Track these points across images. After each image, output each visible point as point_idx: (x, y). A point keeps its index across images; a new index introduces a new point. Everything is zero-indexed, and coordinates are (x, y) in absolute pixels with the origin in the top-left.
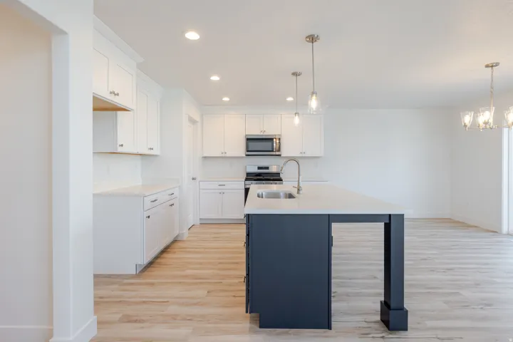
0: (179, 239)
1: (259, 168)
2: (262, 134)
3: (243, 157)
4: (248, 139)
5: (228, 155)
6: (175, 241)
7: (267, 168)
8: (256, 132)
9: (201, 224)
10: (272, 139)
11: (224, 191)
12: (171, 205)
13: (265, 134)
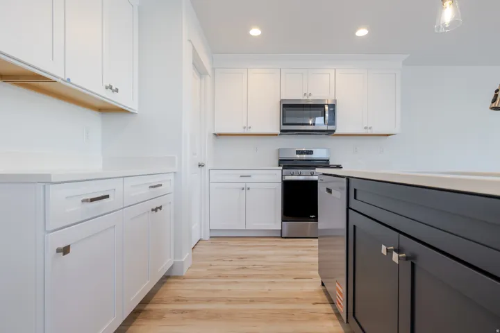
0: (174, 274)
1: (298, 152)
2: (305, 98)
3: (276, 135)
4: (285, 106)
5: (252, 131)
6: (166, 278)
7: (311, 152)
8: (296, 94)
9: (211, 237)
10: (323, 106)
11: (248, 185)
12: (156, 210)
13: (310, 98)
